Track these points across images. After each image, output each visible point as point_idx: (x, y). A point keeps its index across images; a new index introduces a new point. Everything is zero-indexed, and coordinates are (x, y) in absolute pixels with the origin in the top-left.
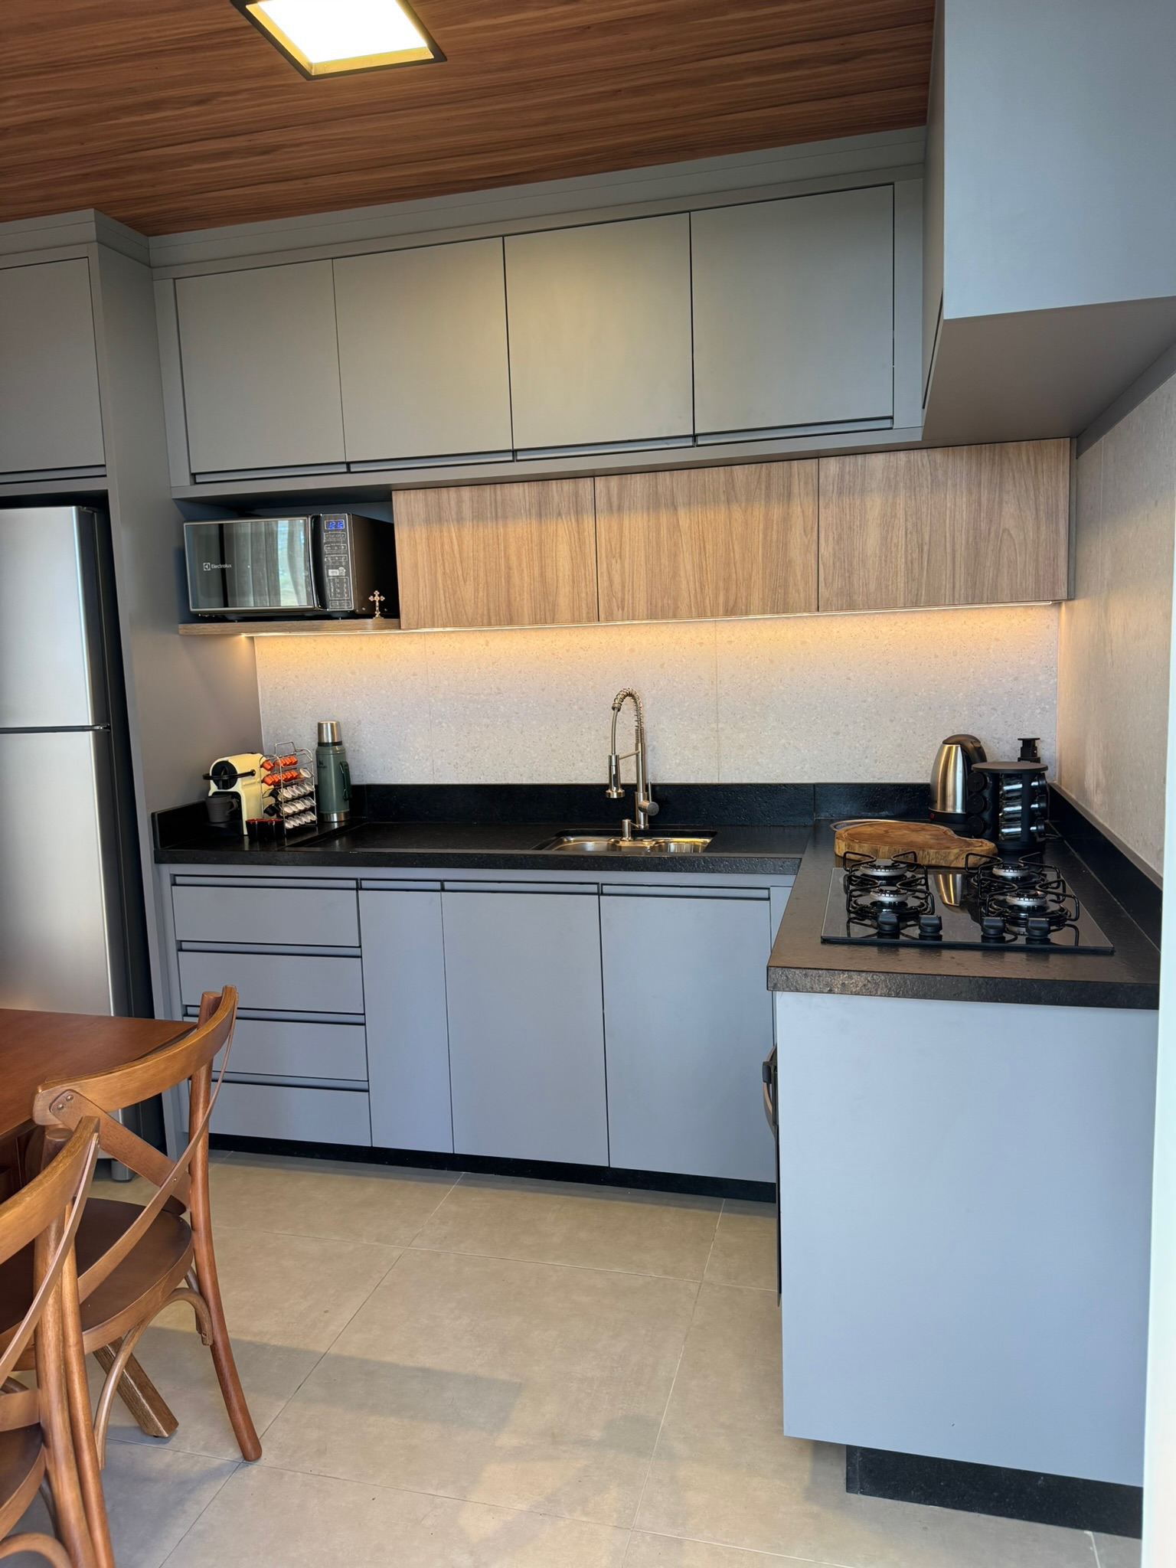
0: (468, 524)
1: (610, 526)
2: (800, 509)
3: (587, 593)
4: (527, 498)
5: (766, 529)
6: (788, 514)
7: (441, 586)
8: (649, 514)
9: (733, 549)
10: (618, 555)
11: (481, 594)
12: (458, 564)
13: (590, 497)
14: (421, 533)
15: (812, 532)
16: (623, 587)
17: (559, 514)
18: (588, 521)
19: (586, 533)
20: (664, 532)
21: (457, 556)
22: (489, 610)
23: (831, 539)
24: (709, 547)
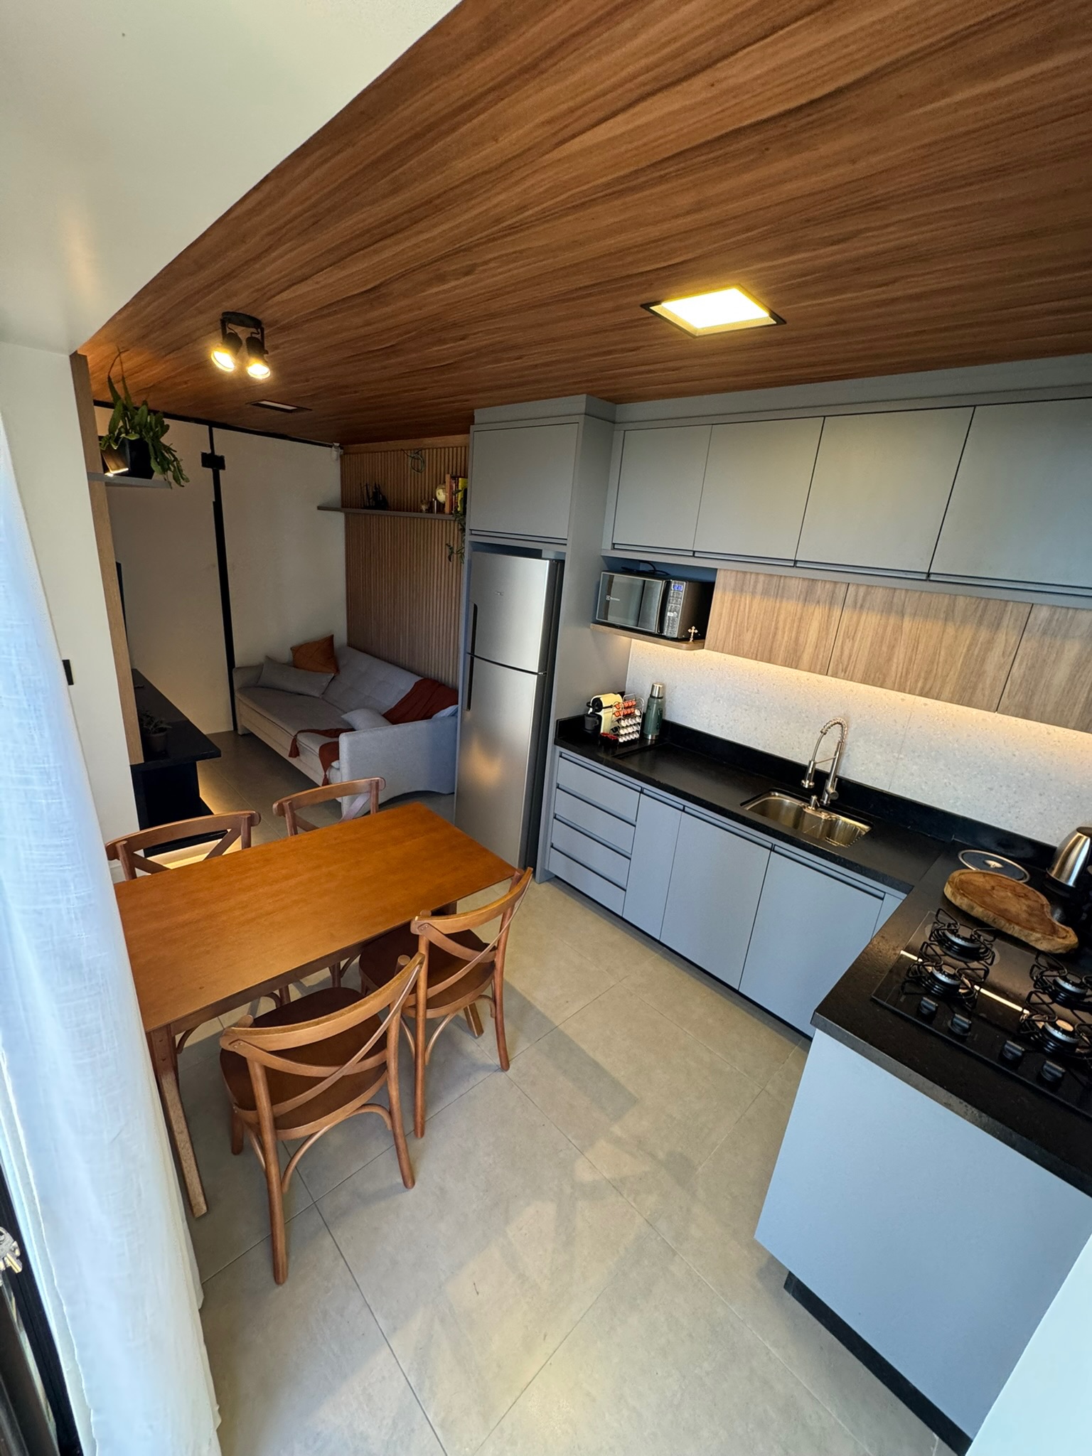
0: (758, 597)
1: (851, 618)
2: (1005, 638)
3: (823, 656)
4: (800, 588)
5: (971, 644)
6: (993, 638)
7: (732, 630)
8: (882, 615)
9: (940, 652)
10: (851, 637)
11: (755, 640)
12: (746, 618)
13: (842, 595)
14: (729, 596)
15: (1009, 656)
16: (850, 658)
17: (818, 602)
18: (836, 612)
19: (833, 618)
20: (889, 629)
21: (747, 614)
22: (757, 651)
23: (1025, 664)
24: (921, 647)
